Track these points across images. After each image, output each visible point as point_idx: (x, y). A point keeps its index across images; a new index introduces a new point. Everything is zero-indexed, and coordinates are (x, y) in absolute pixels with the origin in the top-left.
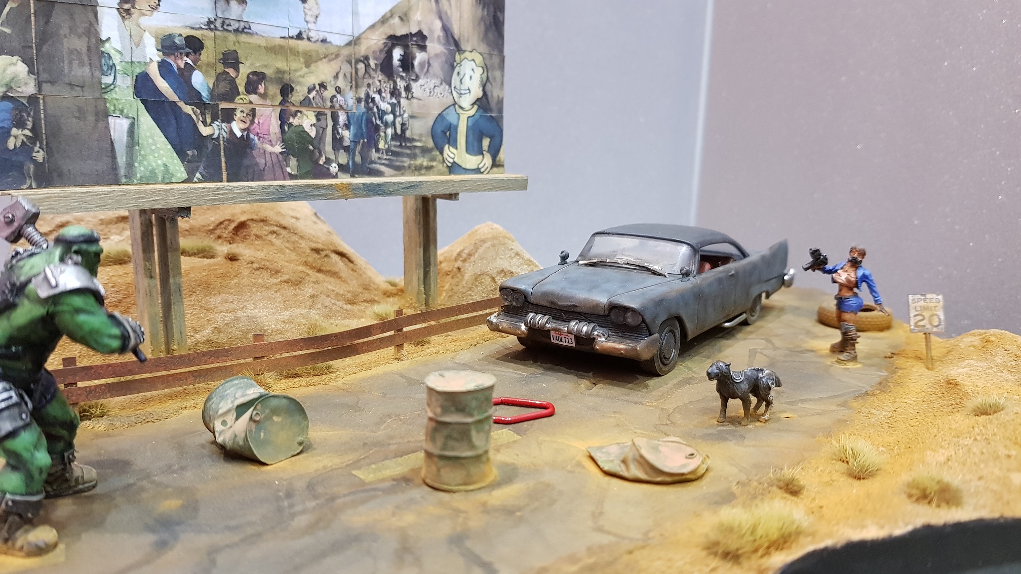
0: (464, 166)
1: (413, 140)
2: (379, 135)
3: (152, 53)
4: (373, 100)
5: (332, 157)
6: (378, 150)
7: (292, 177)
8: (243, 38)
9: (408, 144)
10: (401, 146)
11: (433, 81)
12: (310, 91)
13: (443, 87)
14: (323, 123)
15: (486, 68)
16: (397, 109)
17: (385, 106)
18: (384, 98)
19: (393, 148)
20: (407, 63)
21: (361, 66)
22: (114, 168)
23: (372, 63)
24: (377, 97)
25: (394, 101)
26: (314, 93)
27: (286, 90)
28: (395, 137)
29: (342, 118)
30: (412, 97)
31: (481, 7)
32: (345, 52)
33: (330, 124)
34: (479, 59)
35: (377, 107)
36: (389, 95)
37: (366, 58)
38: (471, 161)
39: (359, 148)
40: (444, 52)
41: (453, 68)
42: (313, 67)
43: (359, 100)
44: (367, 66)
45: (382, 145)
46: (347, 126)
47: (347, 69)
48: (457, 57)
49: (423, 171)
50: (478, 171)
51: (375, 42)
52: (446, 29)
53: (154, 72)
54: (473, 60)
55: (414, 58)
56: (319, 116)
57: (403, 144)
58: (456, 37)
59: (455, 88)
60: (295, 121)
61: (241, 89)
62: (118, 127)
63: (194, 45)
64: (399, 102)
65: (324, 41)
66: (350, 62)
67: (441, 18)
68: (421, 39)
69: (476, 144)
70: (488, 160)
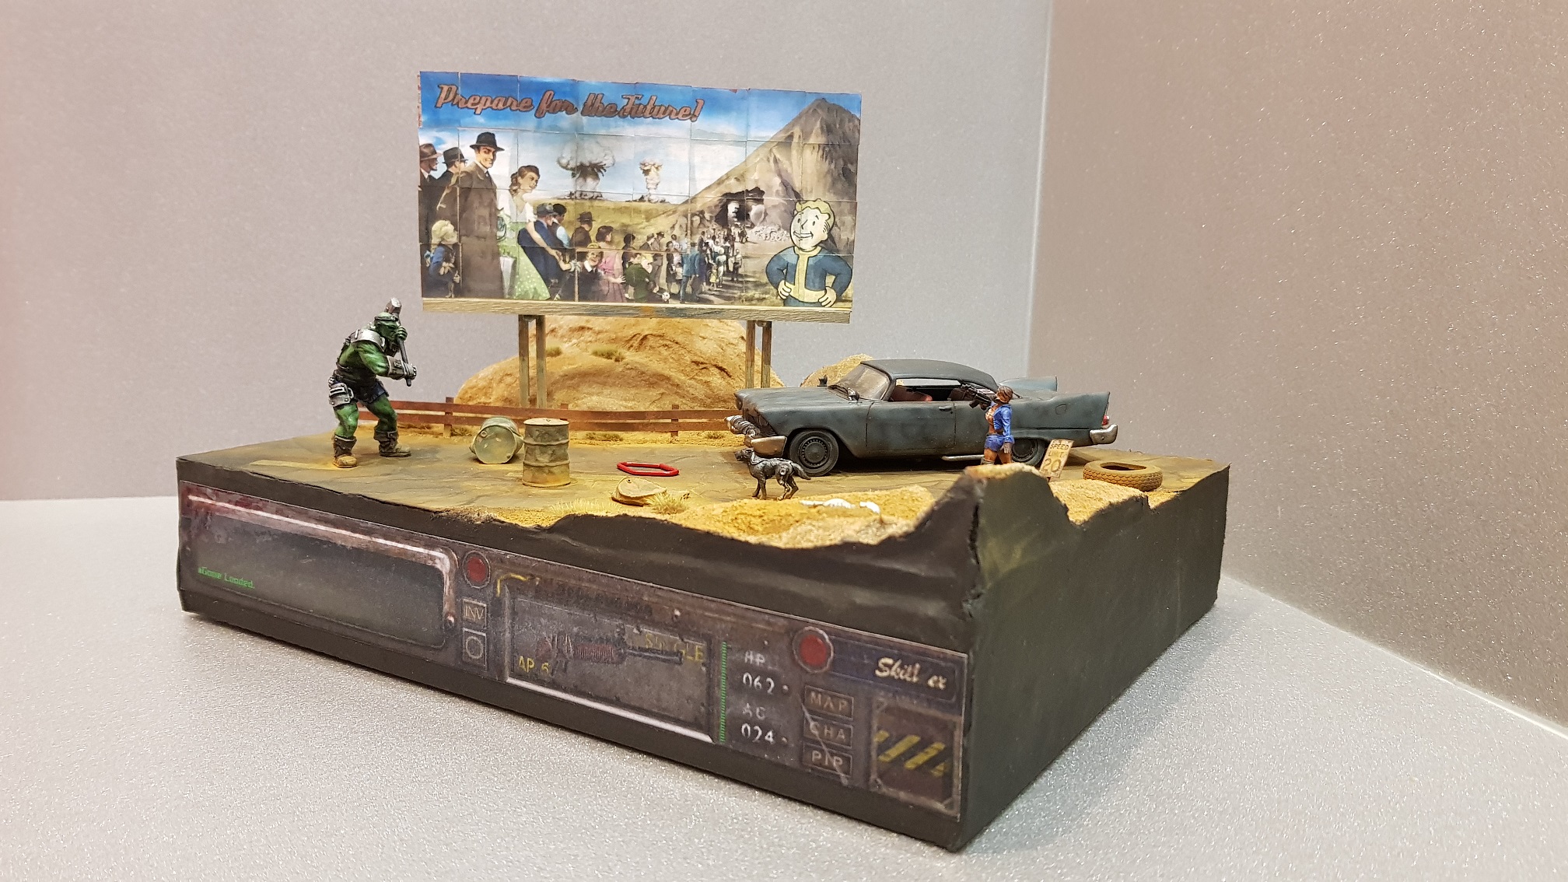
0: (801, 299)
1: (746, 276)
2: (712, 272)
3: (530, 216)
4: (707, 244)
5: (666, 288)
6: (709, 283)
7: (629, 300)
8: (596, 203)
9: (740, 280)
10: (732, 280)
11: (770, 228)
12: (649, 238)
13: (781, 232)
14: (658, 262)
15: (832, 214)
16: (731, 251)
17: (717, 249)
18: (717, 242)
19: (724, 282)
20: (742, 215)
21: (697, 219)
22: (502, 287)
23: (707, 216)
24: (711, 242)
25: (728, 244)
26: (652, 240)
27: (629, 238)
28: (727, 273)
29: (677, 258)
30: (747, 241)
31: (827, 161)
32: (682, 209)
33: (665, 262)
34: (824, 207)
35: (711, 250)
36: (722, 240)
37: (702, 212)
38: (812, 296)
39: (690, 281)
40: (783, 204)
41: (794, 216)
42: (652, 221)
43: (693, 245)
44: (702, 218)
45: (713, 279)
46: (681, 265)
47: (683, 221)
48: (798, 207)
49: (754, 302)
50: (819, 304)
51: (713, 198)
52: (786, 185)
53: (531, 228)
54: (817, 208)
55: (750, 210)
56: (656, 257)
57: (735, 279)
58: (797, 190)
59: (794, 232)
60: (634, 261)
61: (593, 238)
62: (506, 263)
63: (559, 210)
64: (733, 246)
65: (663, 201)
66: (686, 217)
67: (780, 175)
68: (758, 194)
69: (818, 280)
70: (831, 295)
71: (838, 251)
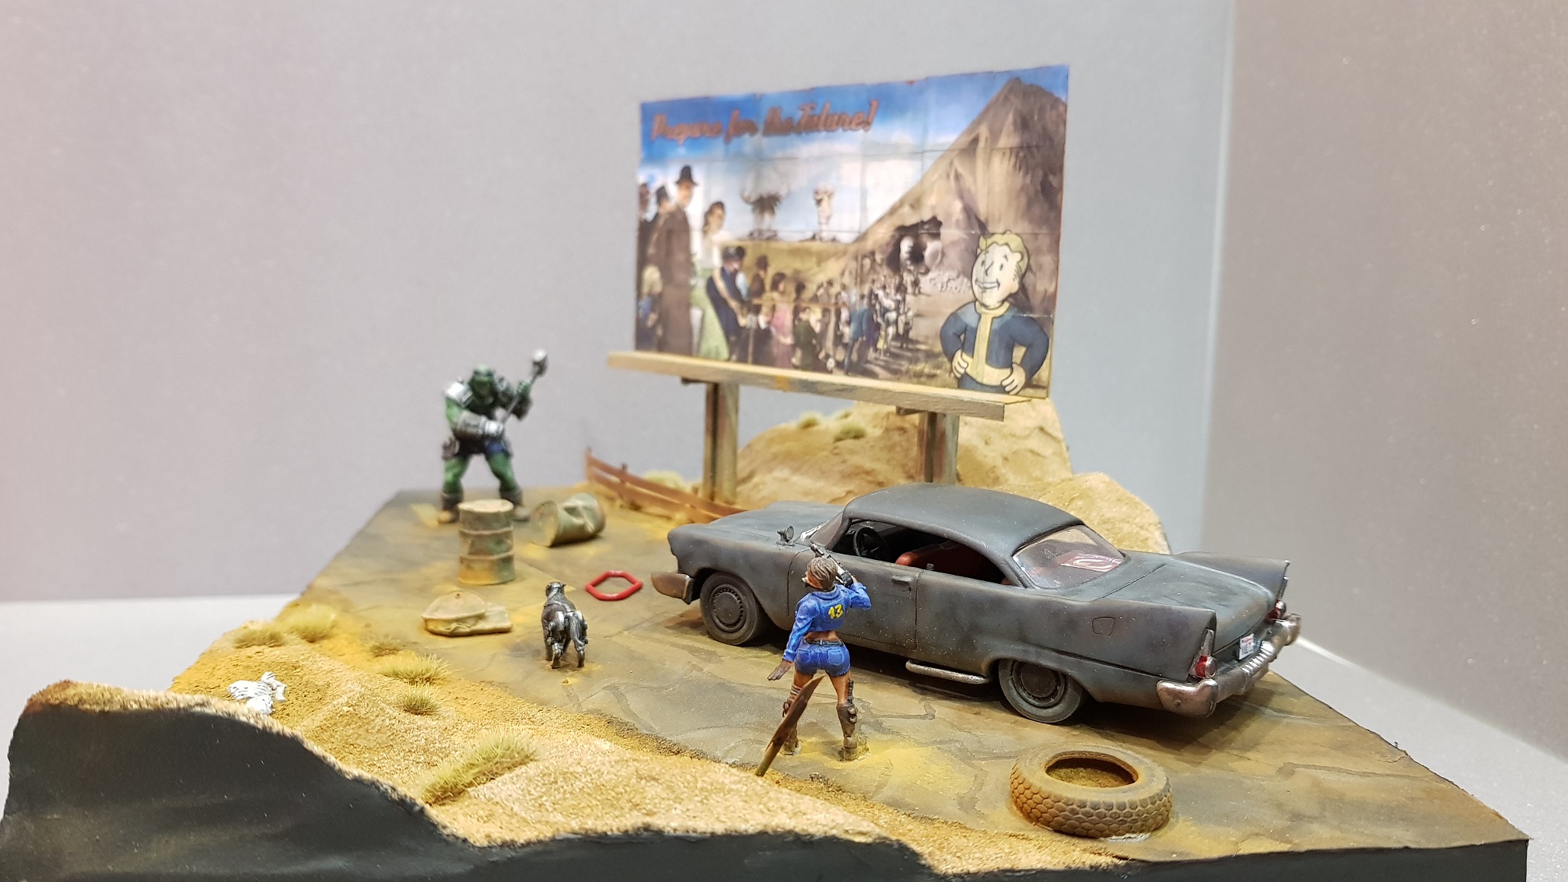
2: (880, 334)
3: (716, 261)
5: (831, 353)
6: (876, 350)
7: (796, 367)
8: (773, 244)
9: (910, 346)
10: (901, 347)
11: (947, 274)
12: (819, 287)
13: (960, 280)
14: (826, 320)
15: (1027, 253)
16: (902, 307)
18: (888, 294)
19: (892, 349)
20: (917, 255)
21: (867, 262)
22: (690, 343)
23: (878, 257)
25: (899, 297)
26: (822, 291)
27: (800, 288)
28: (897, 337)
29: (845, 315)
30: (920, 292)
31: (1021, 173)
32: (852, 249)
33: (833, 319)
34: (1015, 242)
35: (880, 303)
36: (893, 292)
37: (873, 253)
38: (993, 375)
39: (857, 346)
40: (964, 239)
41: (977, 257)
42: (823, 265)
43: (862, 297)
44: (874, 261)
45: (881, 345)
46: (849, 323)
47: (853, 265)
48: (983, 243)
49: (923, 379)
50: (1001, 389)
51: (884, 233)
52: (970, 212)
53: (717, 275)
54: (1007, 244)
55: (924, 248)
56: (825, 311)
57: (905, 346)
58: (982, 218)
59: (976, 281)
60: (803, 316)
61: (768, 286)
62: (696, 314)
63: (740, 252)
64: (904, 300)
65: (834, 240)
66: (856, 258)
67: (961, 197)
68: (935, 225)
69: (1002, 353)
70: (1019, 377)
71: (1031, 309)
